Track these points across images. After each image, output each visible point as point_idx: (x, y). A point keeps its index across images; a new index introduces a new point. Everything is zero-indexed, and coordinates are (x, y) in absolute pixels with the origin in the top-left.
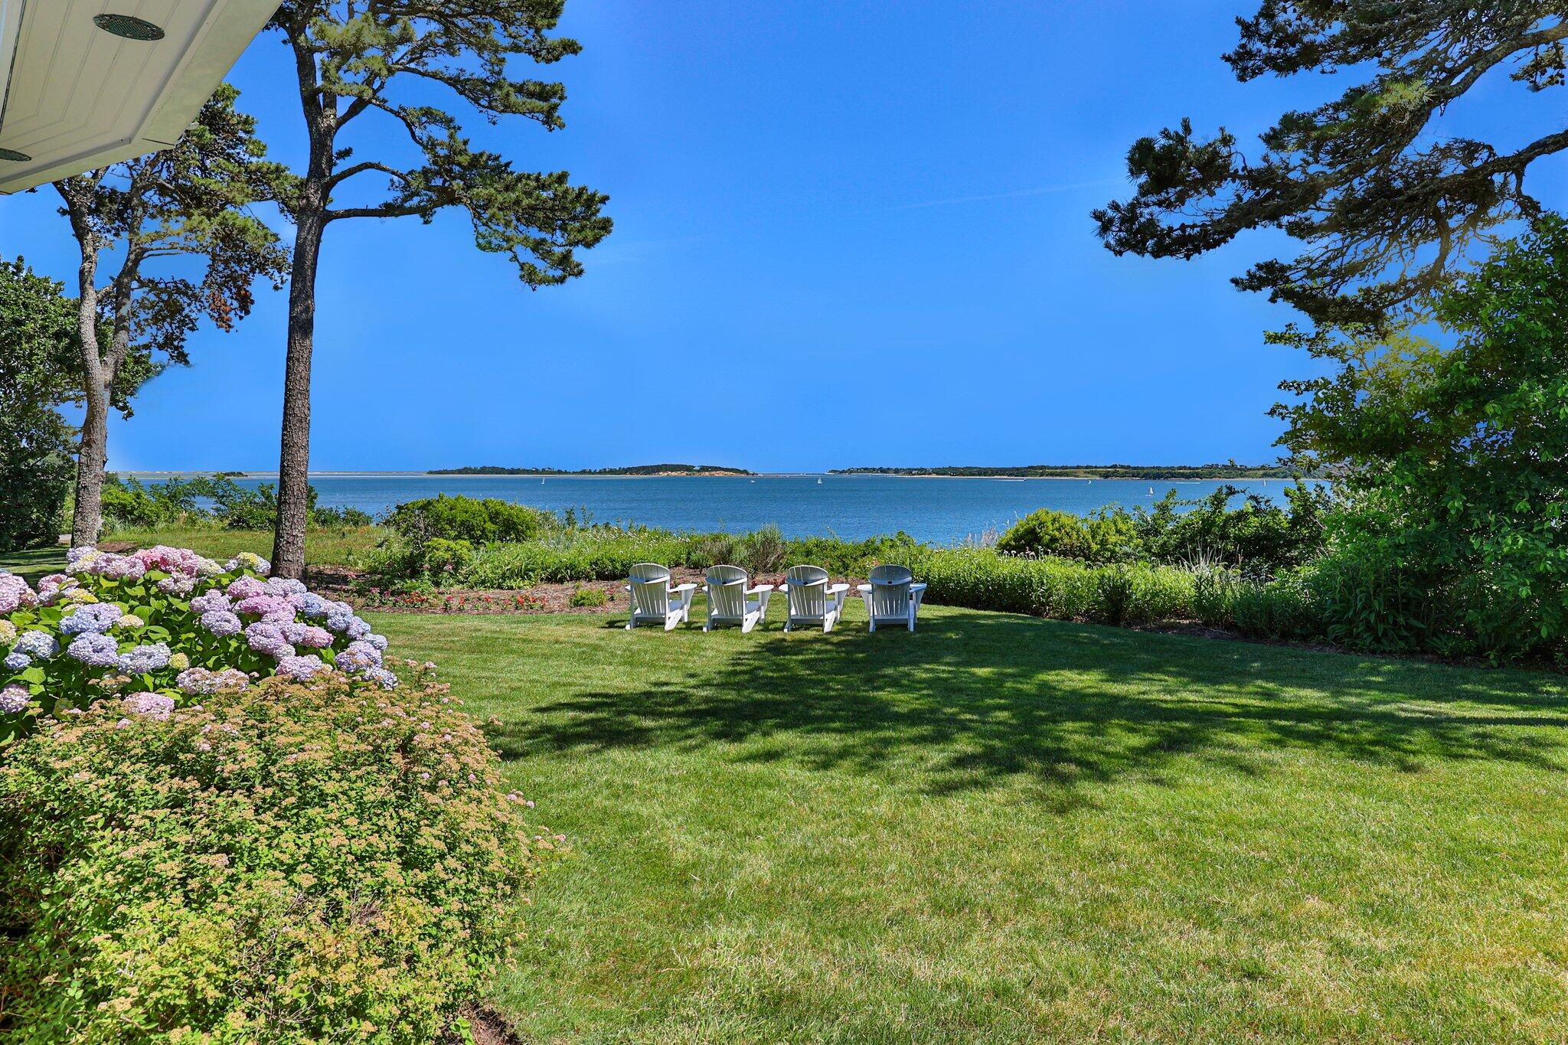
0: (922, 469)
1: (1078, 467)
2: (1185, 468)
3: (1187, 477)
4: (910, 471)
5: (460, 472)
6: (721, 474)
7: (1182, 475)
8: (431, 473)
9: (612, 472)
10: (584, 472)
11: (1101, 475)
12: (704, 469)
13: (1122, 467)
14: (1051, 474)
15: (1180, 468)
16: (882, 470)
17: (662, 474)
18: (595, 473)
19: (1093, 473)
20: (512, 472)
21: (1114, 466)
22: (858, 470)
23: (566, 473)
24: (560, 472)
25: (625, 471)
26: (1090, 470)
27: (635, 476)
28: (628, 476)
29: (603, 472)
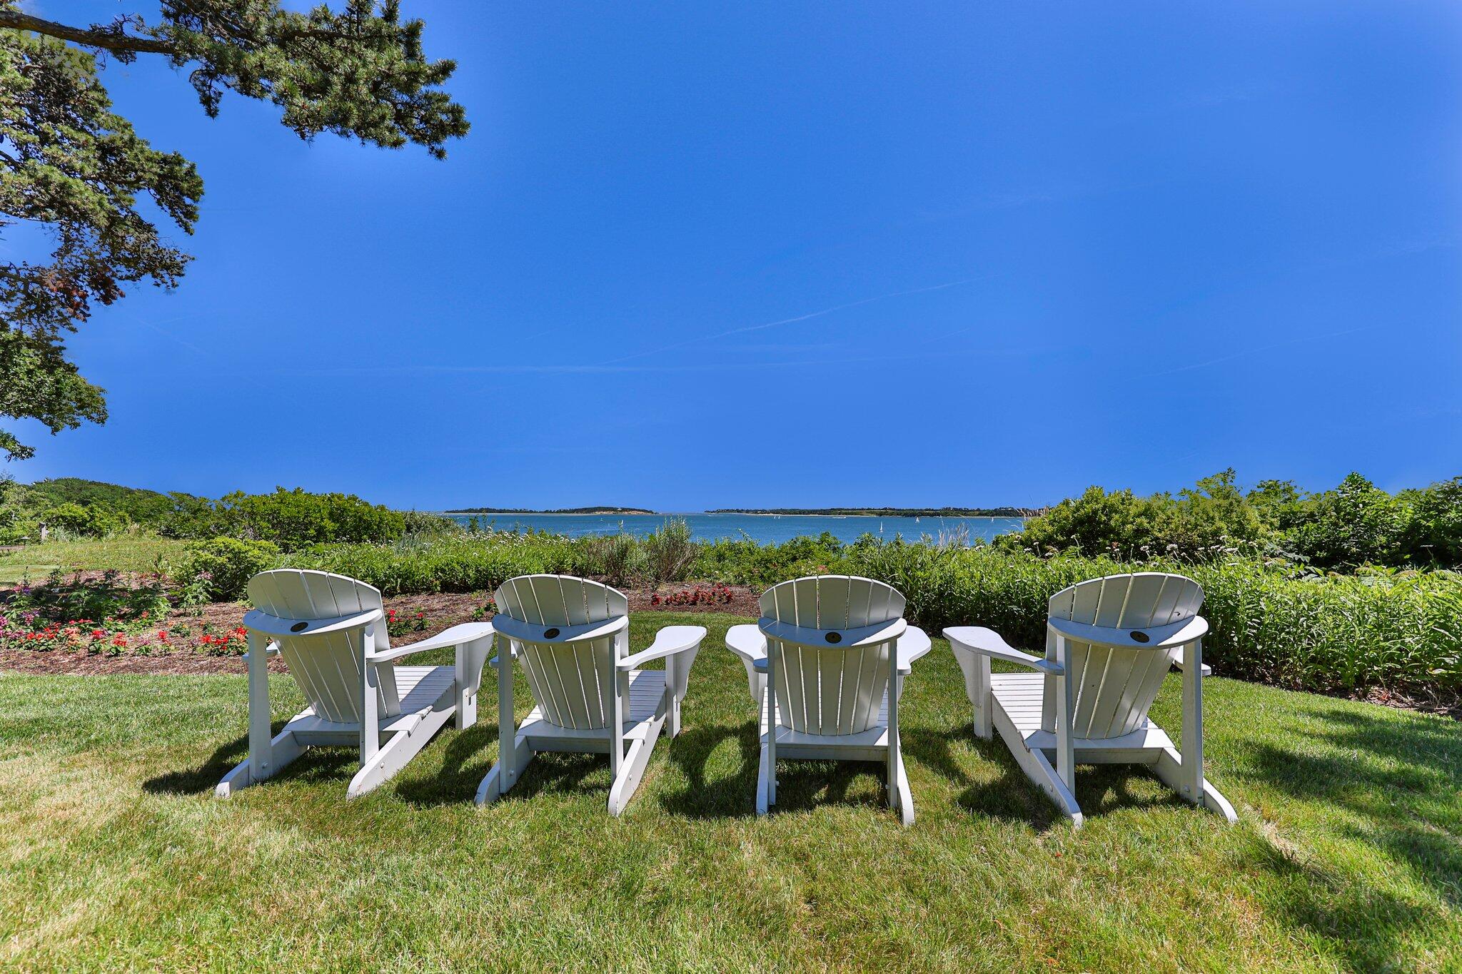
0: (763, 510)
1: (863, 509)
2: (930, 510)
3: (932, 515)
4: (756, 512)
5: (466, 511)
6: (635, 513)
7: (928, 514)
8: (447, 512)
9: (565, 511)
10: (547, 512)
11: (877, 514)
12: (624, 510)
13: (890, 509)
14: (846, 514)
15: (927, 510)
16: (738, 511)
17: (598, 513)
18: (554, 512)
19: (872, 513)
20: (500, 511)
21: (886, 509)
22: (722, 511)
23: (535, 512)
24: (531, 512)
25: (573, 511)
26: (870, 511)
27: (580, 514)
28: (575, 514)
29: (559, 511)
